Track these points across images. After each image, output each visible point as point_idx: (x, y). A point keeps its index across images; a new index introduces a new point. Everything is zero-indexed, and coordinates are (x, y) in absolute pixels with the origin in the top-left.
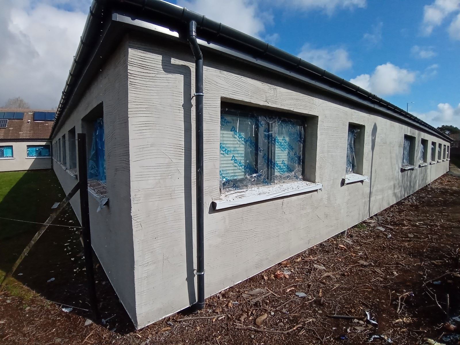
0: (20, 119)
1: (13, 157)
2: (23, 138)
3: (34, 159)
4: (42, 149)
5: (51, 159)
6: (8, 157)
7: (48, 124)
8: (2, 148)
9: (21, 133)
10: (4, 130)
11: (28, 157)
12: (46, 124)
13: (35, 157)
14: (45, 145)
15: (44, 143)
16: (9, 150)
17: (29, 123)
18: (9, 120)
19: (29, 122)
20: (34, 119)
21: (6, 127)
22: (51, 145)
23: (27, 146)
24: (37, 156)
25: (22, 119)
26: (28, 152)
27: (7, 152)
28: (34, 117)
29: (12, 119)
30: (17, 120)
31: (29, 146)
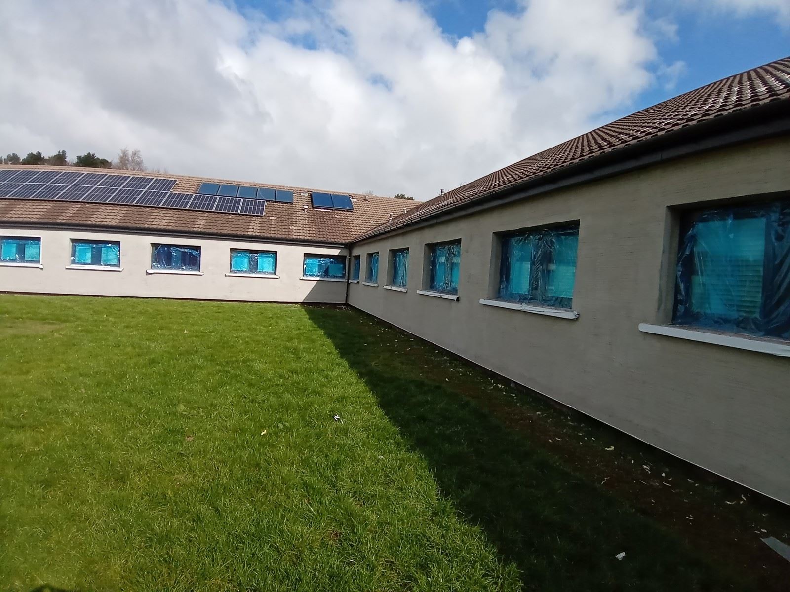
0: (287, 203)
1: (276, 274)
2: (298, 237)
3: (316, 282)
4: (331, 262)
5: (346, 283)
6: (265, 273)
7: (339, 216)
8: (256, 255)
9: (293, 228)
10: (259, 219)
11: (304, 276)
12: (336, 216)
13: (318, 279)
14: (338, 255)
15: (336, 252)
16: (268, 261)
17: (306, 213)
18: (268, 203)
19: (306, 210)
20: (312, 204)
21: (264, 214)
22: (348, 257)
23: (304, 254)
24: (321, 276)
25: (292, 203)
26: (305, 266)
27: (265, 263)
28: (312, 201)
29: (272, 202)
30: (282, 204)
31: (307, 255)
